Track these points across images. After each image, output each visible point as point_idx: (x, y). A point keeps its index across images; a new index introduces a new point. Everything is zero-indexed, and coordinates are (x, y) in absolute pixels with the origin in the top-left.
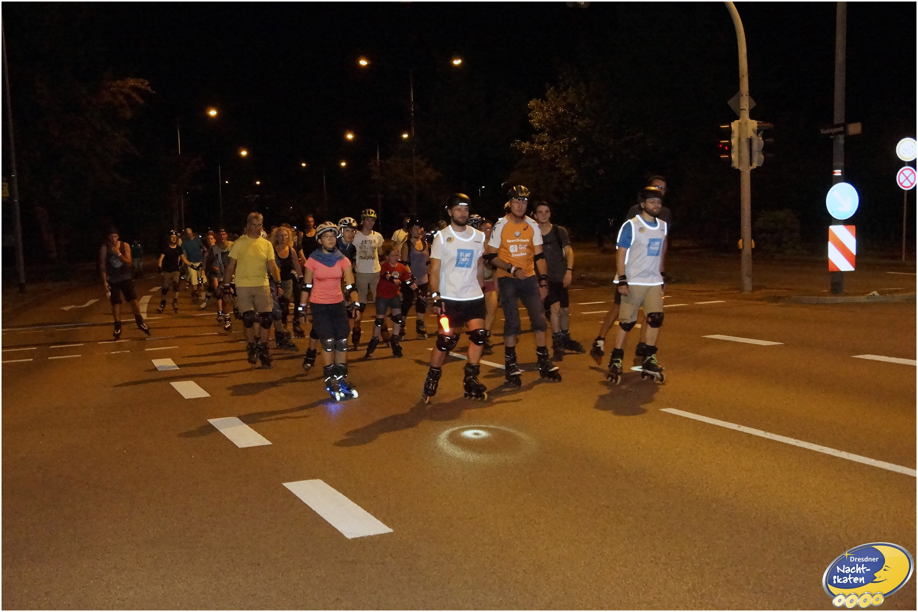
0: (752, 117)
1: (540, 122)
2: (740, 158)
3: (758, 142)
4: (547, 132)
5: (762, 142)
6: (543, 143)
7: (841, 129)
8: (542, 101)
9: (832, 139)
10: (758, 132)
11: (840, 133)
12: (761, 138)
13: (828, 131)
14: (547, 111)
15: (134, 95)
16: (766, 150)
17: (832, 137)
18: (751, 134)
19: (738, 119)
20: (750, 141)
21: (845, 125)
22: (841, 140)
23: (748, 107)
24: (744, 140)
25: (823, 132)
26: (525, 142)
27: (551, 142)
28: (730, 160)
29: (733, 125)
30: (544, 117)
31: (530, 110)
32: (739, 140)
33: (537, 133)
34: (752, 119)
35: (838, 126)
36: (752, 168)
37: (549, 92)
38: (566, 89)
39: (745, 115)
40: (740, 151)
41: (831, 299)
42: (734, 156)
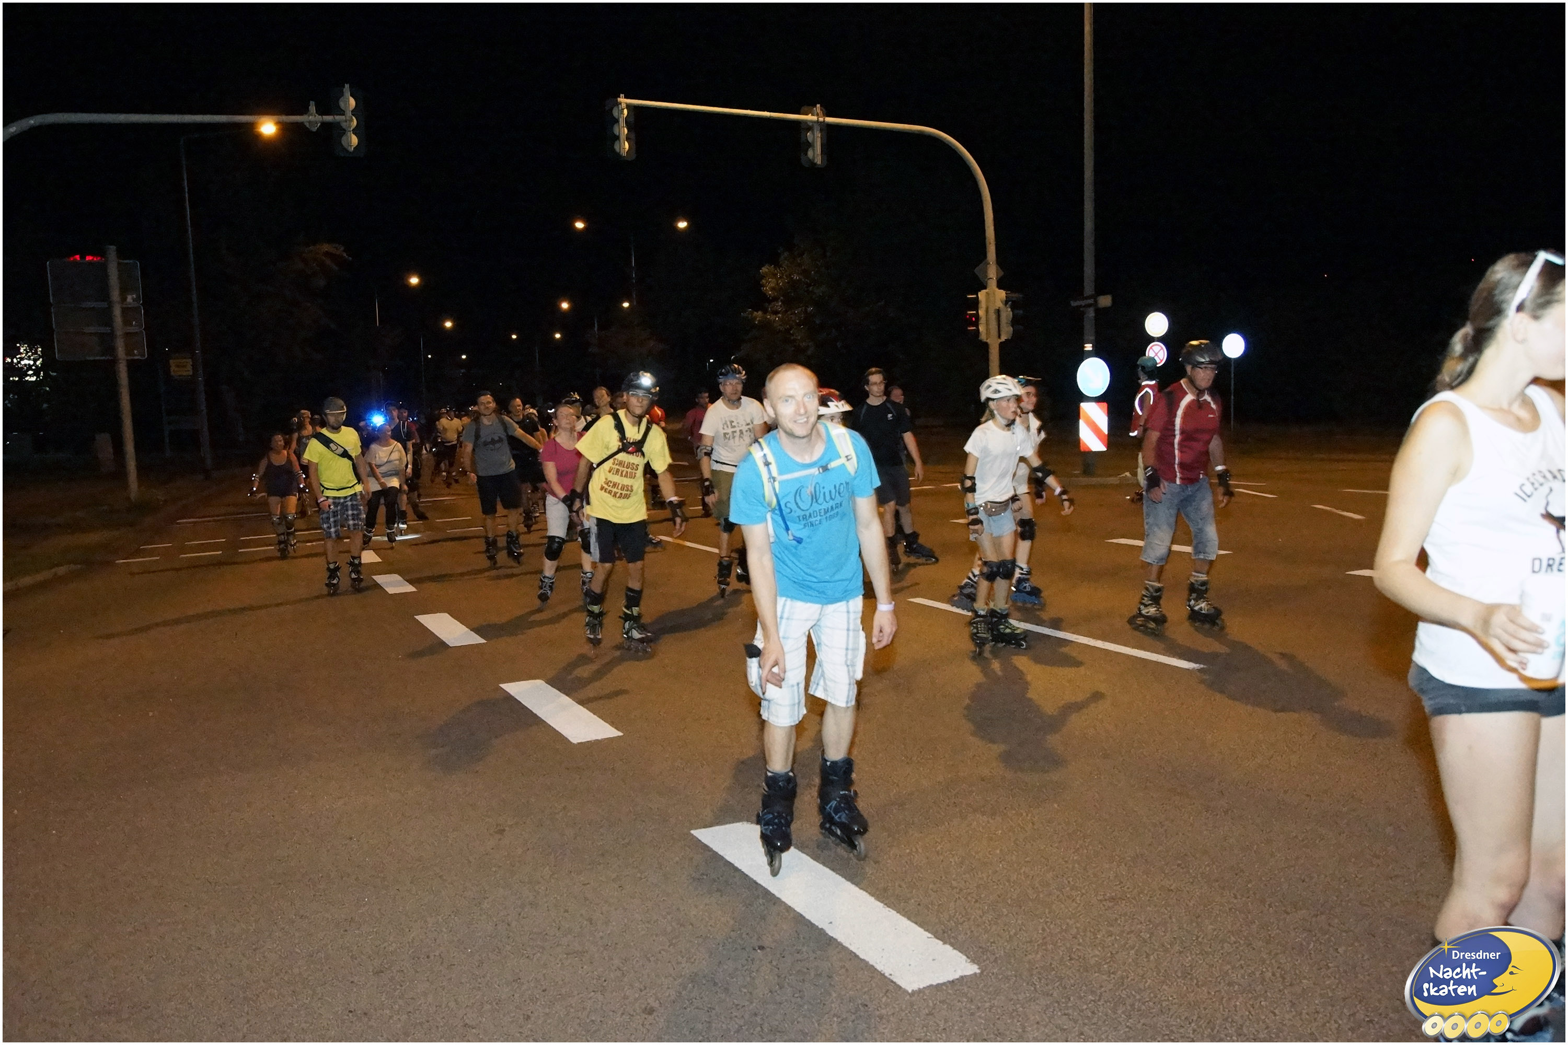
0: (1000, 286)
1: (773, 290)
2: (988, 329)
3: (1007, 314)
4: (781, 301)
5: (1011, 314)
6: (776, 313)
7: (1091, 301)
8: (775, 267)
9: (1082, 312)
10: (1006, 303)
11: (1089, 306)
12: (1009, 309)
13: (1077, 303)
14: (781, 278)
15: (328, 262)
16: (1014, 322)
17: (1082, 310)
18: (999, 304)
19: (985, 288)
20: (998, 312)
21: (1094, 297)
22: (1091, 313)
23: (995, 275)
24: (991, 311)
25: (1072, 303)
26: (757, 311)
27: (786, 311)
28: (977, 333)
29: (980, 294)
30: (778, 284)
31: (763, 277)
32: (987, 311)
33: (770, 302)
34: (1000, 289)
35: (1089, 298)
36: (1000, 341)
37: (782, 258)
38: (801, 255)
39: (993, 284)
40: (987, 324)
41: (1085, 480)
42: (982, 328)
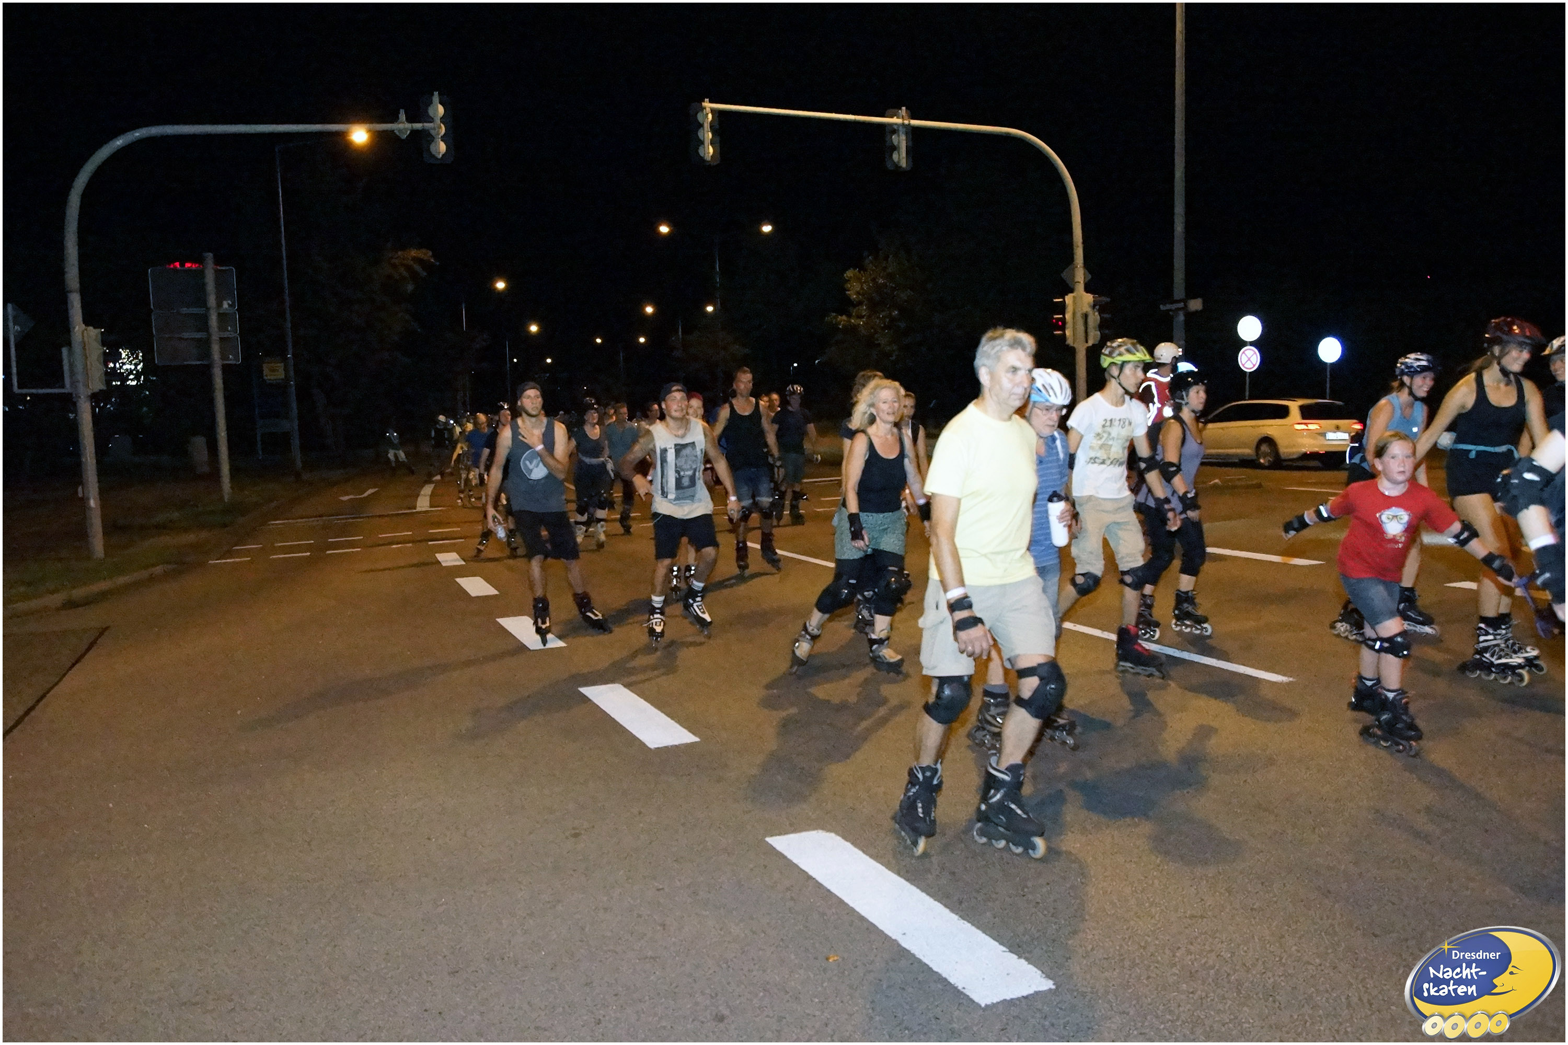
0: (1087, 290)
1: (858, 293)
2: (1074, 336)
3: (1095, 318)
4: (866, 305)
5: (1098, 317)
6: (860, 317)
7: (1181, 305)
8: (859, 272)
9: (1172, 316)
10: (1094, 307)
11: (1180, 309)
12: (1097, 313)
13: (1168, 307)
14: (866, 282)
15: (416, 267)
17: (1171, 312)
18: (1087, 308)
19: (1072, 292)
20: (1086, 316)
21: (1185, 301)
22: (1181, 318)
23: (1083, 279)
24: (1078, 317)
25: (1162, 307)
26: (842, 316)
27: (869, 317)
28: (1064, 337)
29: (1067, 298)
30: (862, 288)
31: (847, 281)
32: (1074, 314)
33: (855, 306)
34: (1087, 292)
35: (1178, 301)
36: (1086, 346)
37: (867, 261)
38: (886, 258)
39: (1080, 288)
40: (1074, 328)
42: (1068, 333)
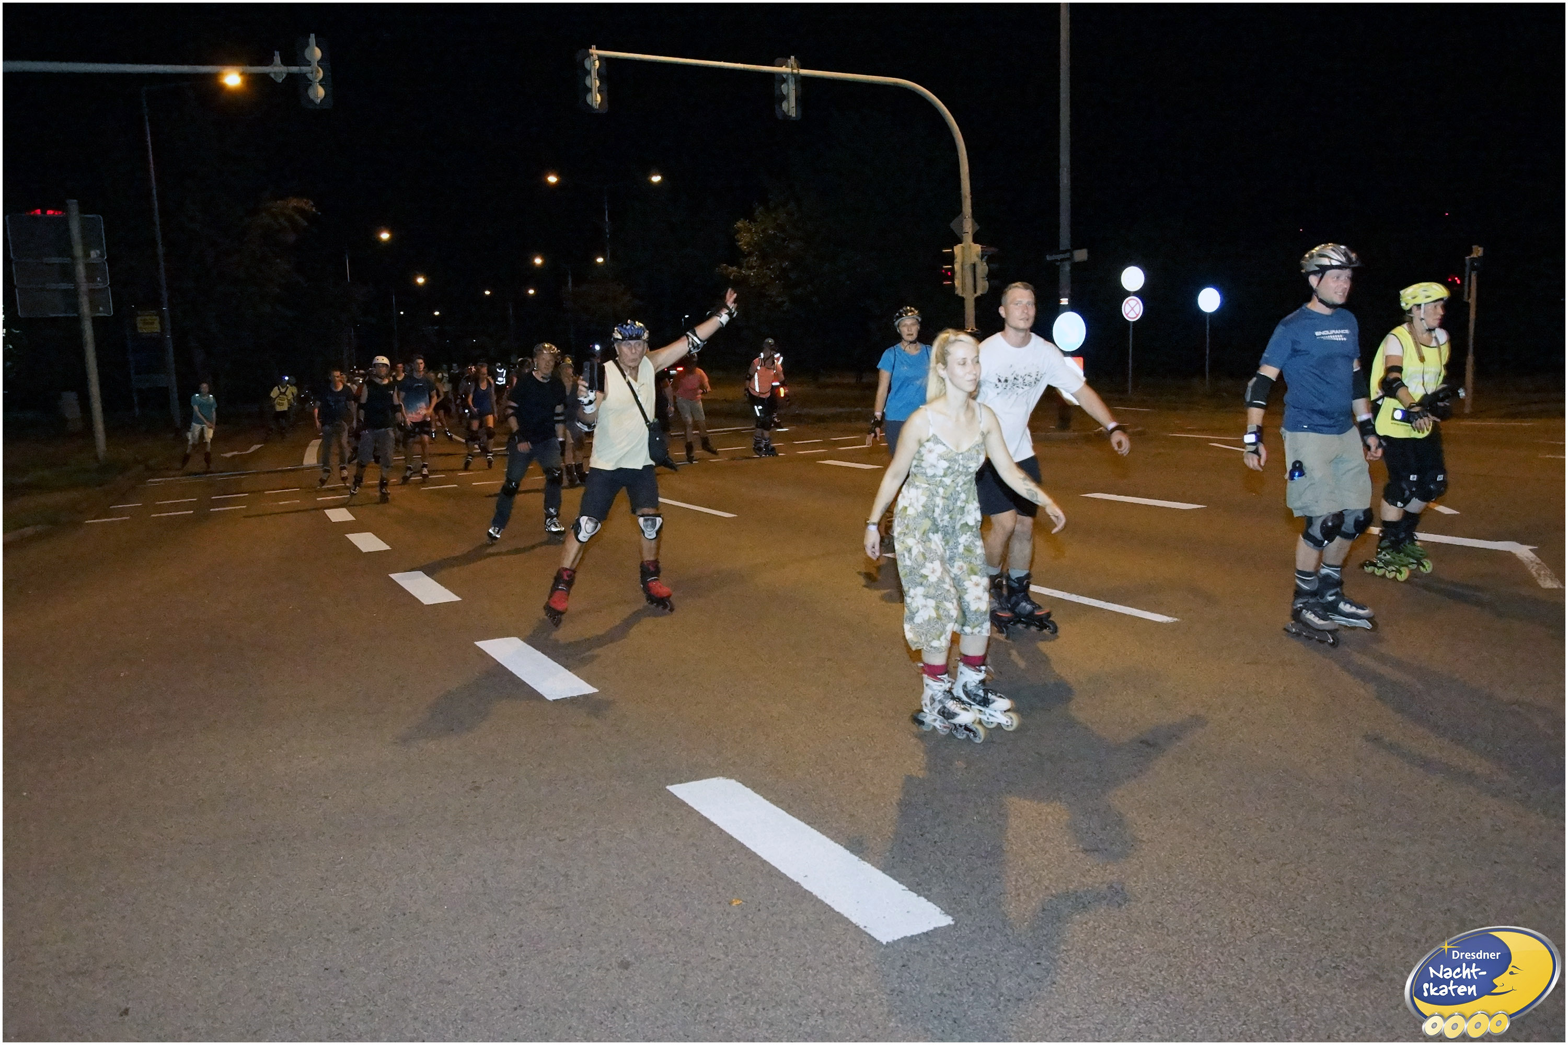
0: (975, 240)
1: (748, 244)
2: (963, 285)
3: (983, 268)
4: (756, 256)
5: (986, 268)
6: (751, 268)
7: (1067, 255)
8: (750, 222)
9: (1059, 266)
10: (982, 257)
11: (1066, 259)
12: (985, 264)
13: (1054, 257)
14: (756, 232)
15: (297, 217)
16: (990, 276)
17: (1058, 264)
18: (974, 259)
19: (961, 242)
20: (974, 267)
21: (1071, 252)
22: (1067, 267)
23: (971, 229)
24: (967, 267)
25: (1049, 257)
26: (732, 267)
27: (761, 267)
28: (953, 287)
29: (955, 248)
30: (752, 238)
31: (737, 232)
32: (963, 265)
33: (745, 256)
34: (975, 243)
35: (1064, 252)
36: (976, 295)
37: (757, 212)
38: (776, 209)
39: (968, 238)
40: (963, 279)
41: (1061, 434)
42: (957, 283)
